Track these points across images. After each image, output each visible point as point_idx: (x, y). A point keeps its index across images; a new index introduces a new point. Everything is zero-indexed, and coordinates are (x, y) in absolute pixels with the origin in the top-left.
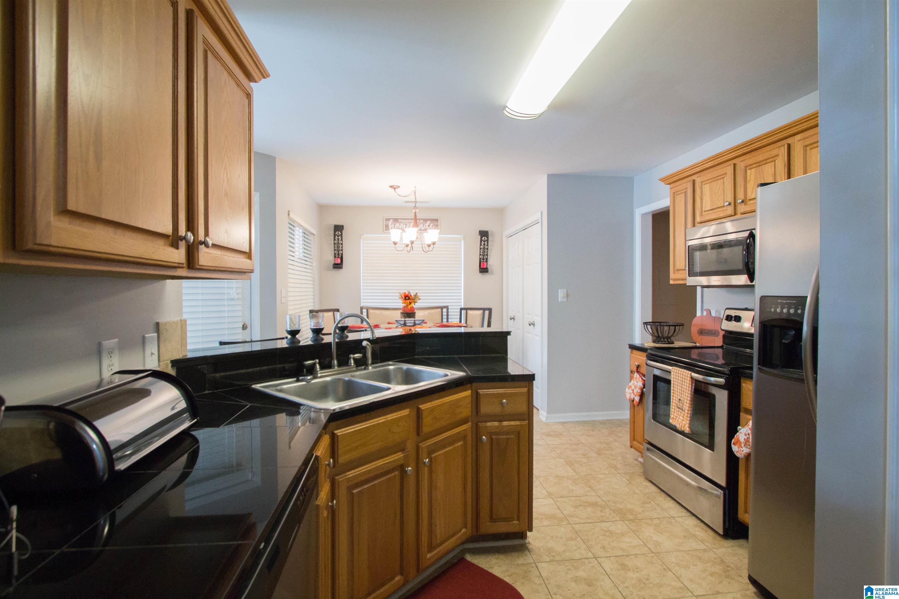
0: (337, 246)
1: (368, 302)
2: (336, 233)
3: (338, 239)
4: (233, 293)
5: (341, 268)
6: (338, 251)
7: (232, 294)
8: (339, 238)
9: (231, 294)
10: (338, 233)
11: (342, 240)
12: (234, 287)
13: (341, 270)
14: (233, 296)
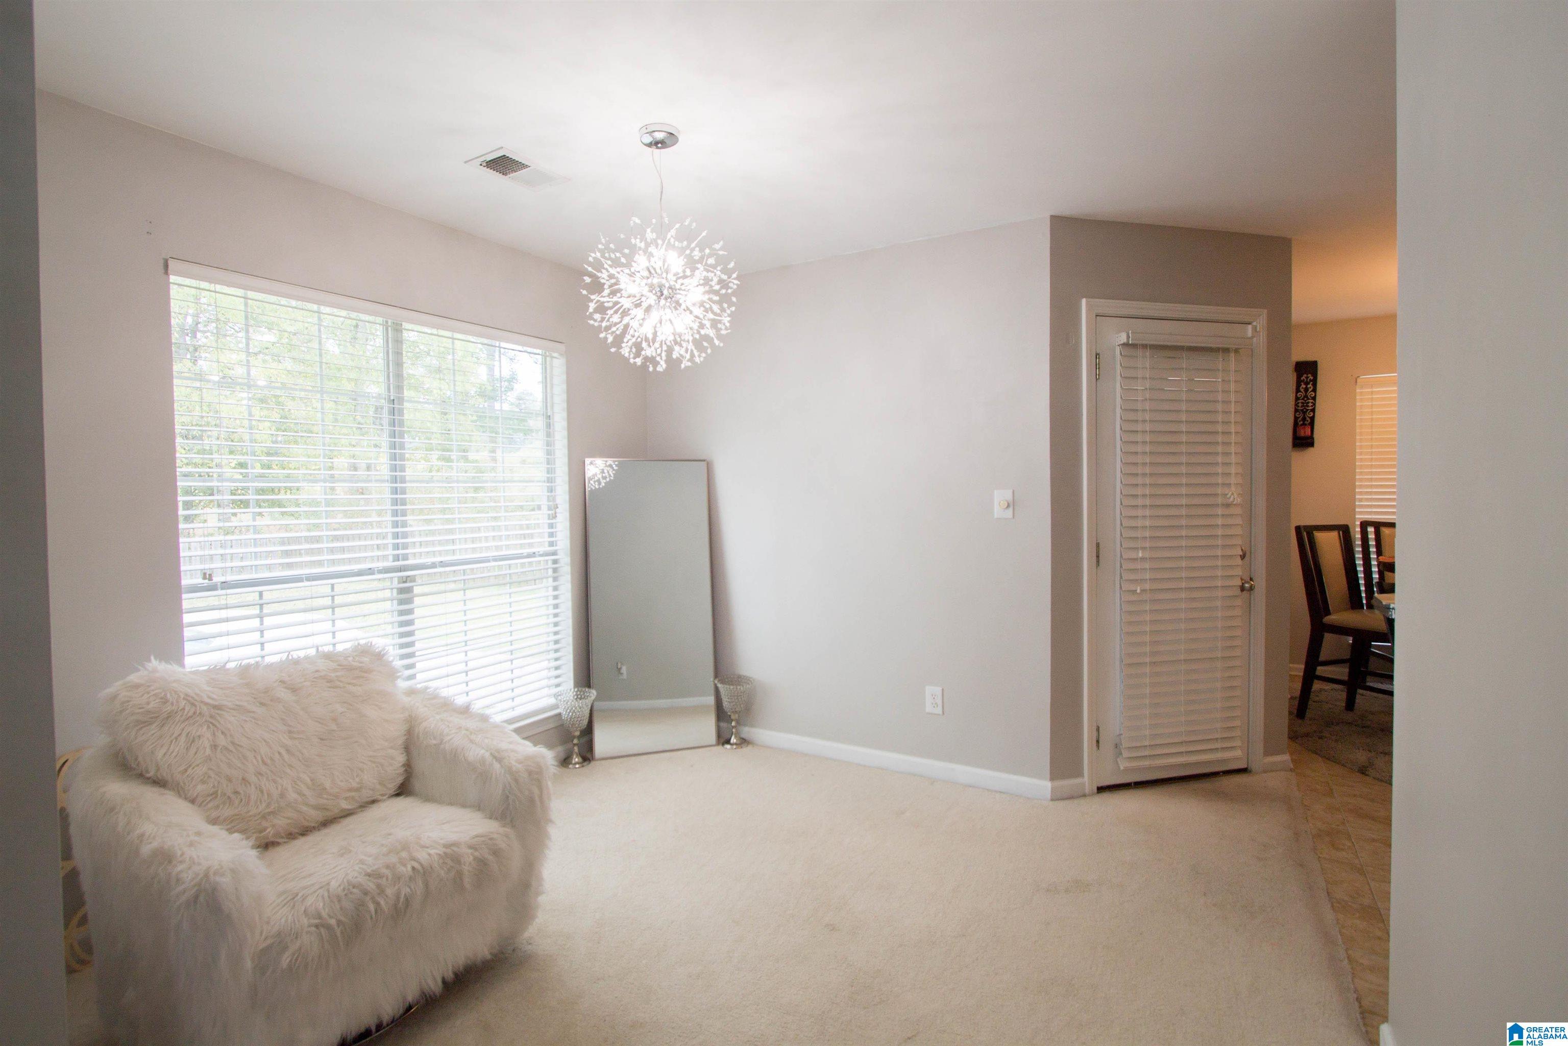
0: (1302, 403)
1: (1370, 513)
2: (1303, 378)
3: (1306, 390)
4: (1233, 494)
5: (1312, 444)
6: (1304, 413)
7: (1230, 494)
8: (1309, 386)
9: (1228, 496)
10: (1307, 378)
11: (1314, 390)
12: (1232, 482)
13: (1311, 450)
14: (1231, 499)
